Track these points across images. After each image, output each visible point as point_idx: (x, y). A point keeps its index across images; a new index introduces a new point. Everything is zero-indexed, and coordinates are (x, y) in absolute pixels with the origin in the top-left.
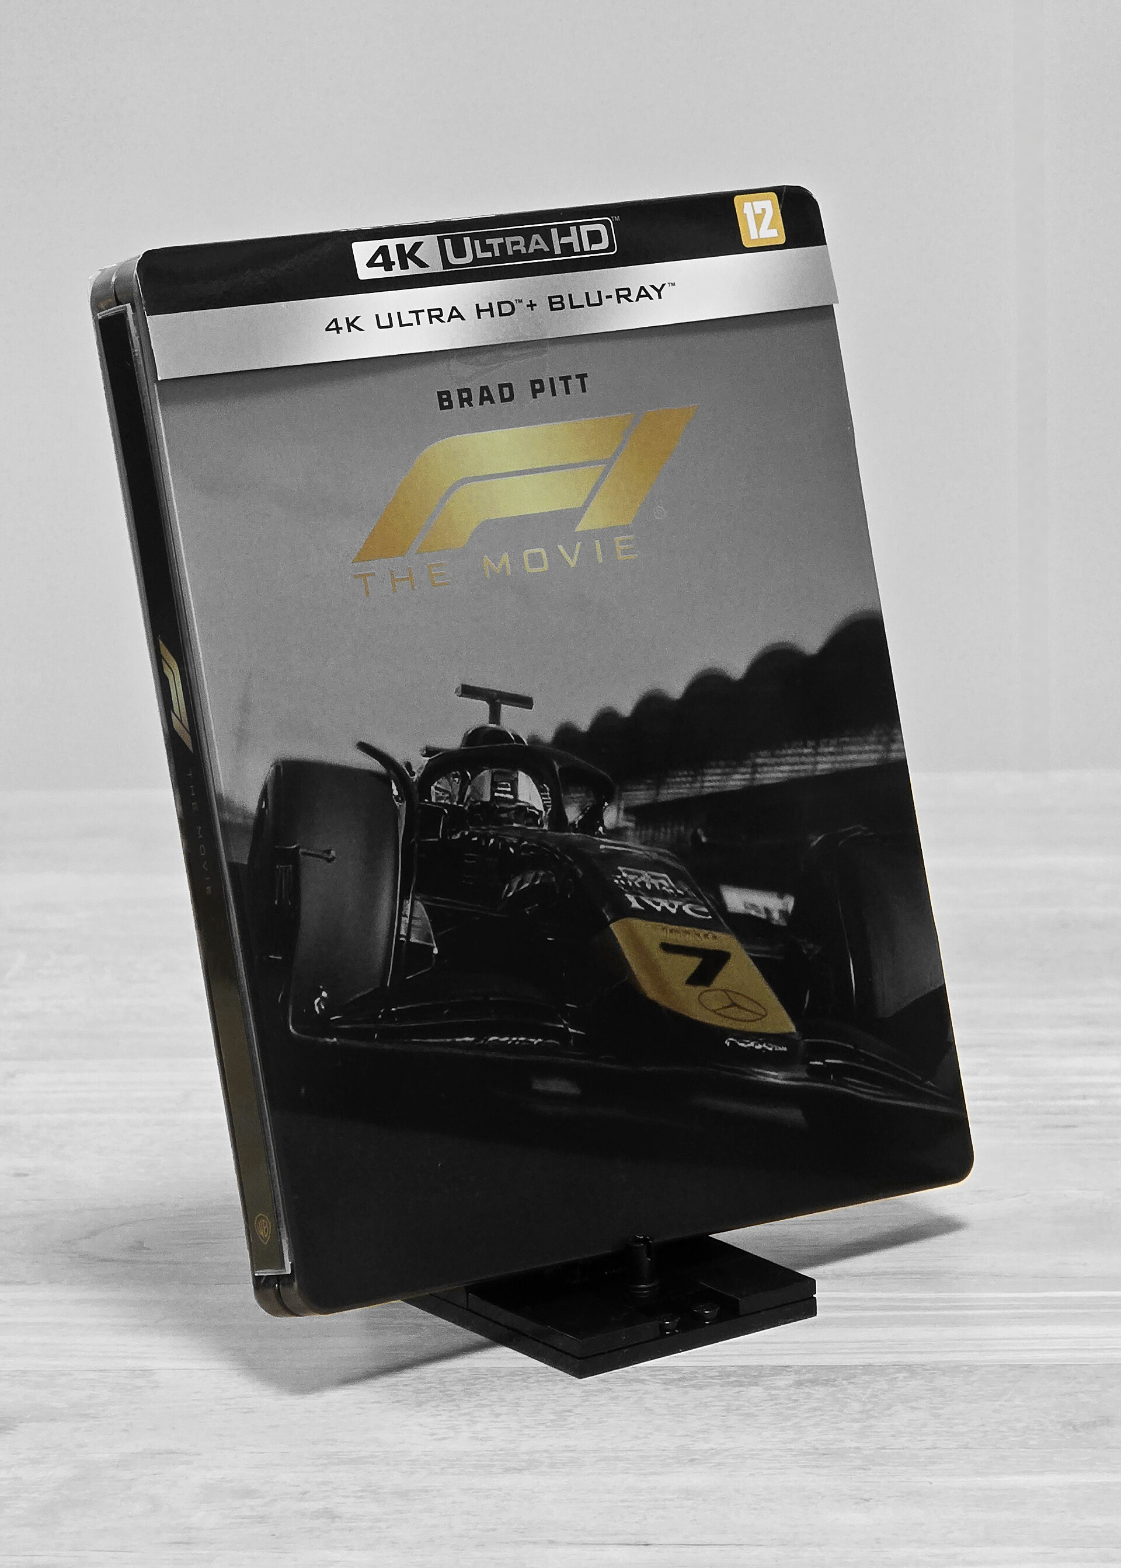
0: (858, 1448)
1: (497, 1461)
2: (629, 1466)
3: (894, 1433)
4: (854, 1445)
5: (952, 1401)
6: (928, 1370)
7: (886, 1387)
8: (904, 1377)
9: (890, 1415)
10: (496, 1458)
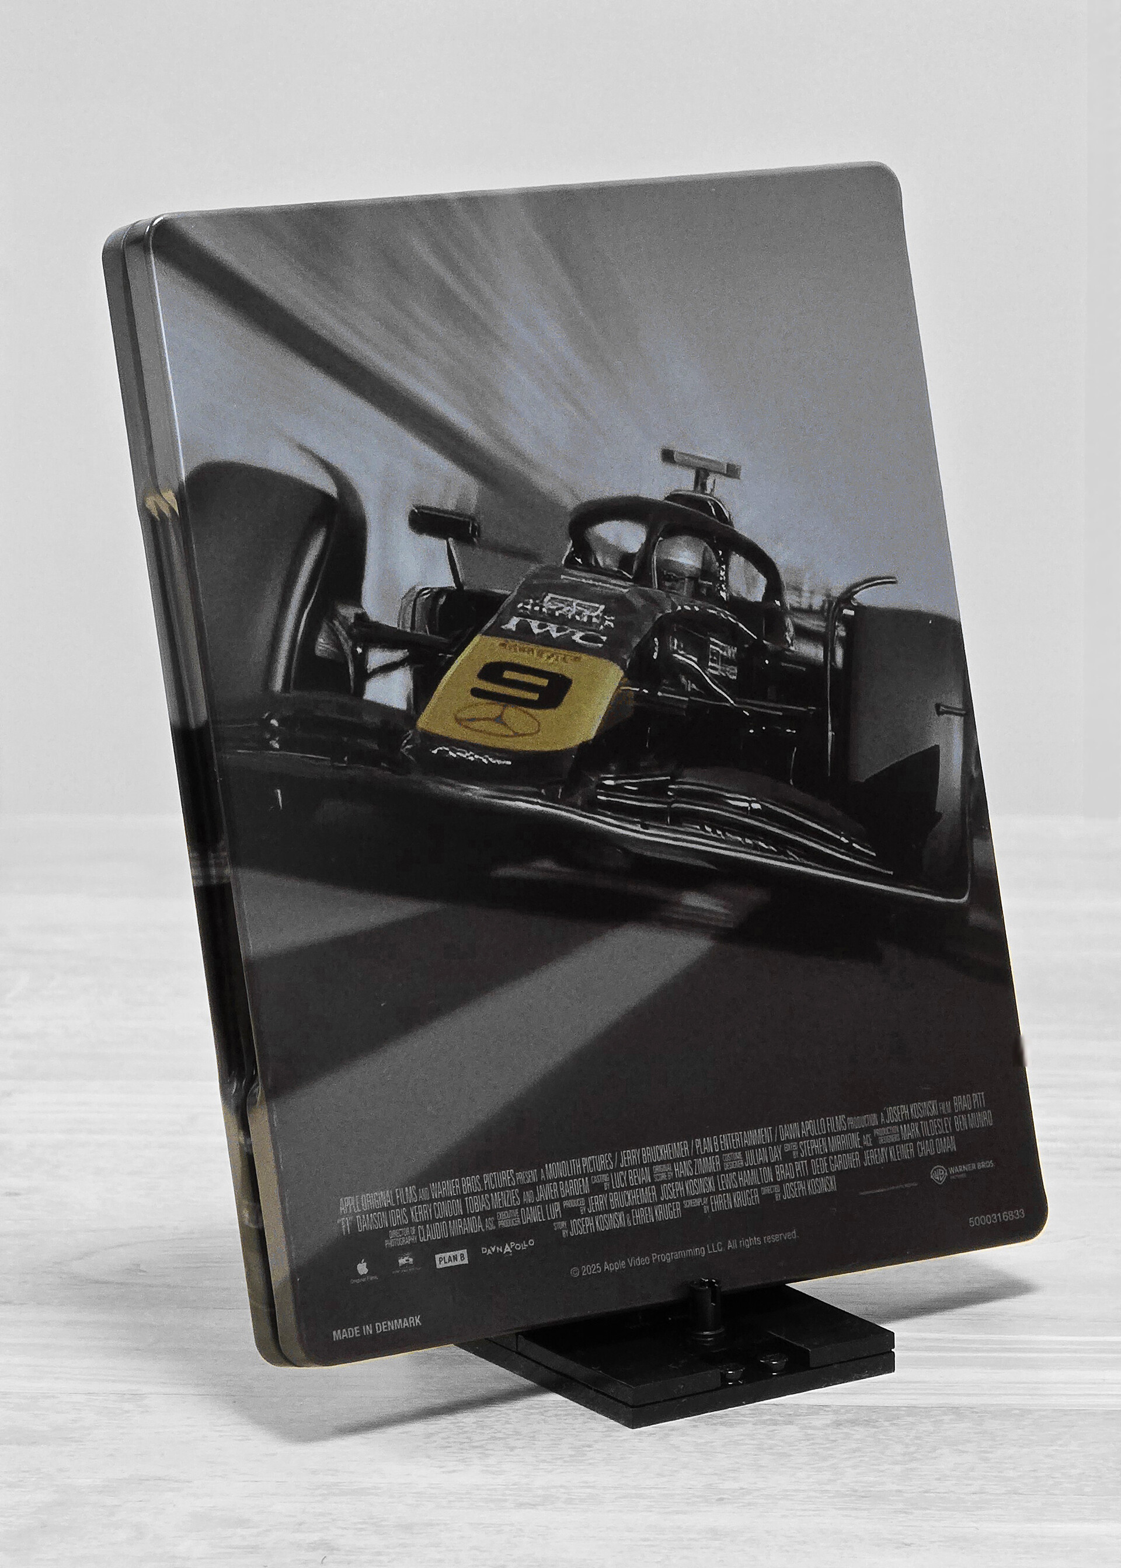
0: (900, 1491)
1: (510, 1495)
2: (652, 1504)
3: (938, 1476)
4: (896, 1487)
5: (1001, 1444)
6: (977, 1413)
7: (932, 1429)
8: (951, 1420)
9: (935, 1458)
10: (507, 1492)
